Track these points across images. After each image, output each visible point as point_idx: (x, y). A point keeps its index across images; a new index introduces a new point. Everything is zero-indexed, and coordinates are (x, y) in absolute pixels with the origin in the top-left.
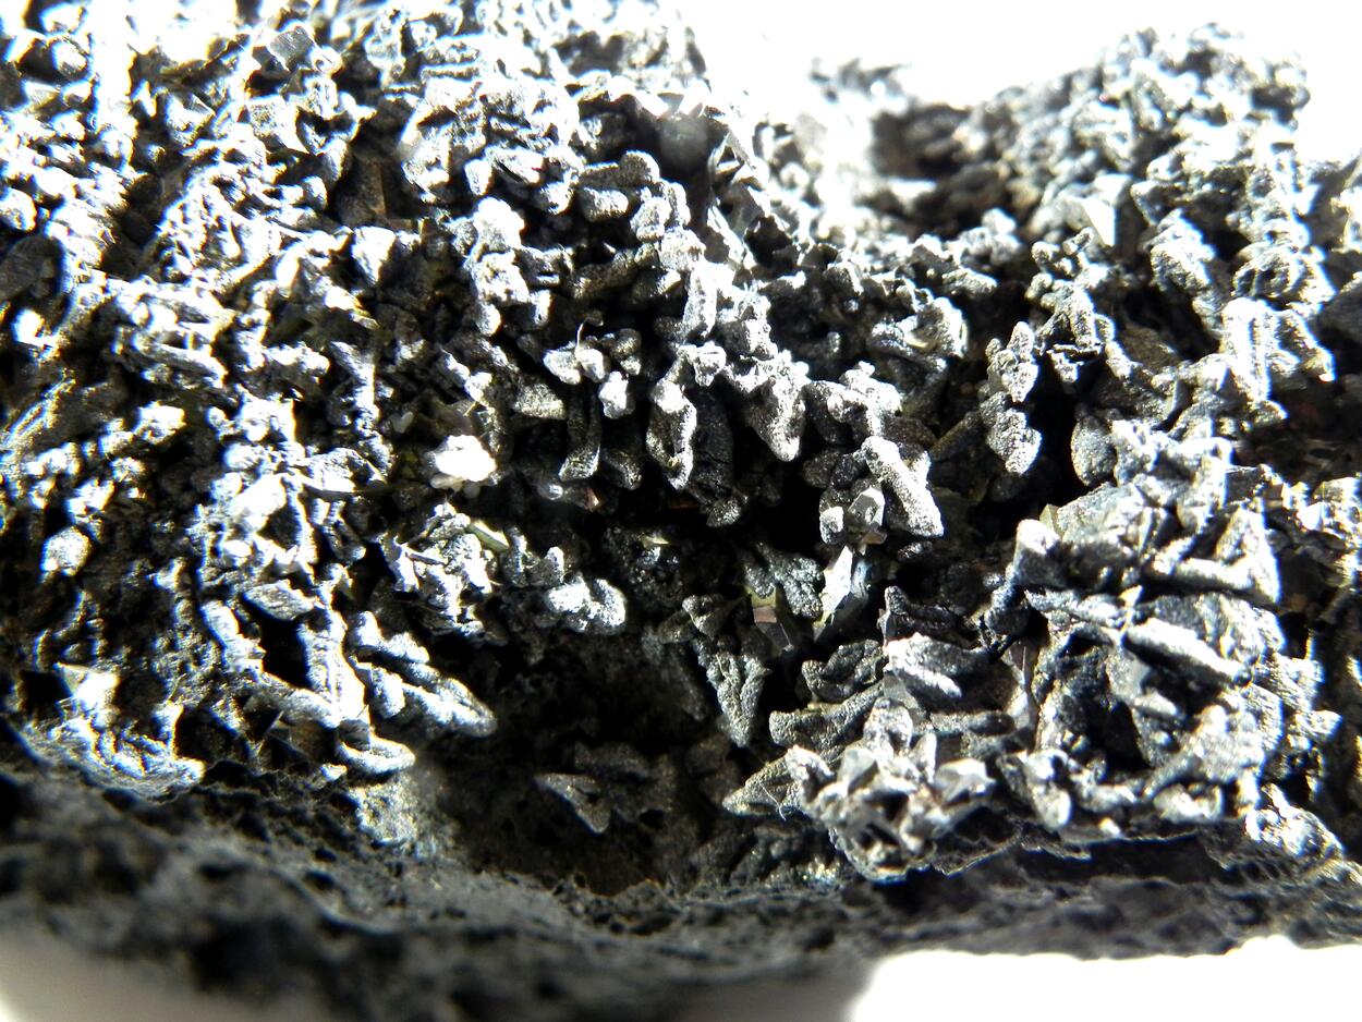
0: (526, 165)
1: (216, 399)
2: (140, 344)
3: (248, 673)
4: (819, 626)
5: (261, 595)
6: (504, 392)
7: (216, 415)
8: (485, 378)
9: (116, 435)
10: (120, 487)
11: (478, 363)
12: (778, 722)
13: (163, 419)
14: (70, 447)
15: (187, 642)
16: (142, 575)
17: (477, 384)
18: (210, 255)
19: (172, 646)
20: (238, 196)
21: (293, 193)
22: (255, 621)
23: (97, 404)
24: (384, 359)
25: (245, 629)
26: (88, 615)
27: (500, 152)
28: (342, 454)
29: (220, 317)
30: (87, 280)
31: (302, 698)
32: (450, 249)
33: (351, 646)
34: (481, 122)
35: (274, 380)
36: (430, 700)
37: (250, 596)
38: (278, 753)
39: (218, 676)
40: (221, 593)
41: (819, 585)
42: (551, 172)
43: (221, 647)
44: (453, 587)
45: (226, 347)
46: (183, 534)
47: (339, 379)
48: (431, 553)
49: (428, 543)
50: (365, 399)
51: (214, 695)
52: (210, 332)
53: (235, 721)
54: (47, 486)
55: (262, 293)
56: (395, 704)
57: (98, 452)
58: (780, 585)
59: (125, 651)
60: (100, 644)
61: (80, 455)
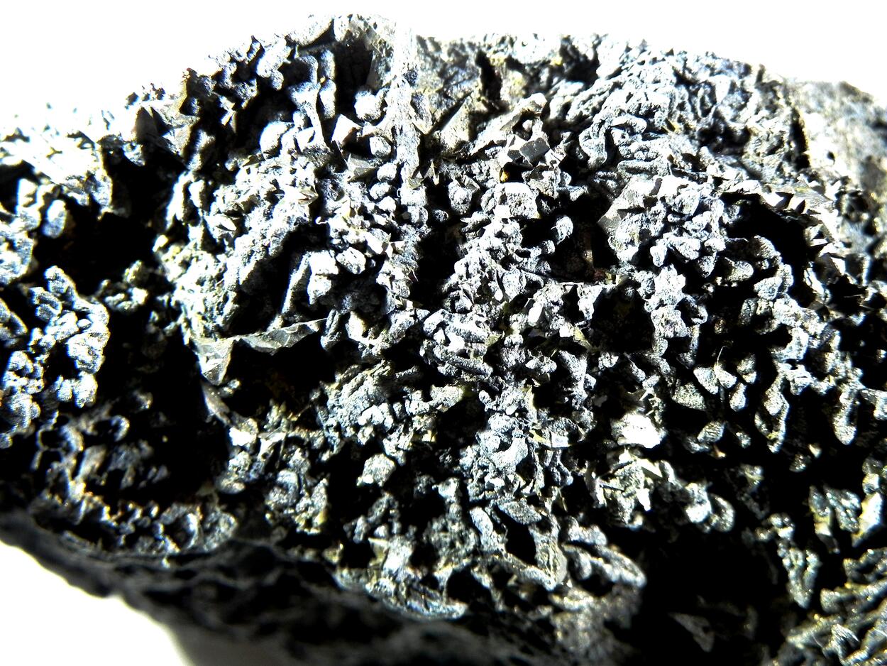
0: (689, 249)
1: (485, 386)
2: (438, 352)
3: (498, 552)
4: (856, 538)
5: (508, 505)
6: (664, 390)
7: (484, 395)
8: (654, 379)
9: (415, 403)
10: (418, 433)
11: (650, 368)
12: (828, 597)
13: (448, 395)
14: (385, 406)
15: (455, 528)
16: (428, 487)
17: (649, 384)
18: (484, 295)
19: (445, 529)
20: (501, 256)
21: (535, 252)
22: (503, 522)
23: (408, 381)
24: (592, 364)
25: (497, 528)
26: (390, 507)
27: (671, 238)
28: (563, 421)
29: (488, 336)
30: (403, 308)
31: (532, 572)
32: (636, 294)
33: (563, 538)
34: (662, 216)
35: (521, 372)
36: (607, 568)
37: (502, 508)
38: (510, 597)
39: (477, 552)
40: (483, 504)
41: (858, 512)
42: (705, 251)
43: (478, 533)
44: (627, 505)
45: (494, 355)
46: (457, 464)
47: (564, 376)
48: (614, 483)
49: (613, 476)
50: (579, 391)
51: (474, 564)
52: (483, 348)
53: (486, 581)
54: (369, 431)
55: (517, 322)
56: (587, 572)
57: (403, 410)
58: (833, 509)
59: (412, 530)
60: (396, 526)
61: (392, 412)
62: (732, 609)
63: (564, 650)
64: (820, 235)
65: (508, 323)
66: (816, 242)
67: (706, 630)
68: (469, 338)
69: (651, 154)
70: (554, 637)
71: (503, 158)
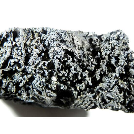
0: (59, 57)
1: (34, 74)
2: (28, 71)
3: (37, 94)
4: (82, 90)
5: (38, 88)
6: (57, 73)
7: (34, 75)
8: (56, 72)
9: (26, 77)
10: (26, 80)
11: (55, 71)
12: (79, 97)
13: (30, 76)
14: (22, 77)
15: (32, 91)
16: (28, 86)
17: (55, 73)
18: (33, 64)
19: (31, 91)
20: (35, 59)
21: (40, 58)
22: (38, 91)
23: (24, 74)
24: (48, 71)
25: (37, 91)
26: (23, 89)
27: (56, 56)
28: (45, 78)
29: (34, 69)
30: (23, 66)
31: (42, 96)
32: (53, 62)
33: (45, 92)
34: (55, 53)
35: (38, 73)
36: (51, 95)
37: (37, 89)
38: (39, 99)
39: (35, 94)
40: (35, 88)
41: (82, 87)
42: (61, 57)
43: (35, 92)
44: (53, 88)
45: (35, 71)
46: (31, 84)
47: (44, 73)
48: (52, 85)
49: (51, 84)
50: (46, 74)
51: (34, 95)
52: (34, 70)
53: (36, 97)
54: (20, 80)
55: (38, 66)
56: (49, 95)
57: (24, 78)
58: (79, 86)
59: (27, 91)
60: (24, 91)
61: (23, 78)
62: (68, 98)
63: (47, 104)
64: (76, 54)
65: (37, 67)
66: (75, 55)
67: (64, 101)
68: (31, 69)
69: (54, 44)
70: (45, 103)
71: (35, 46)
